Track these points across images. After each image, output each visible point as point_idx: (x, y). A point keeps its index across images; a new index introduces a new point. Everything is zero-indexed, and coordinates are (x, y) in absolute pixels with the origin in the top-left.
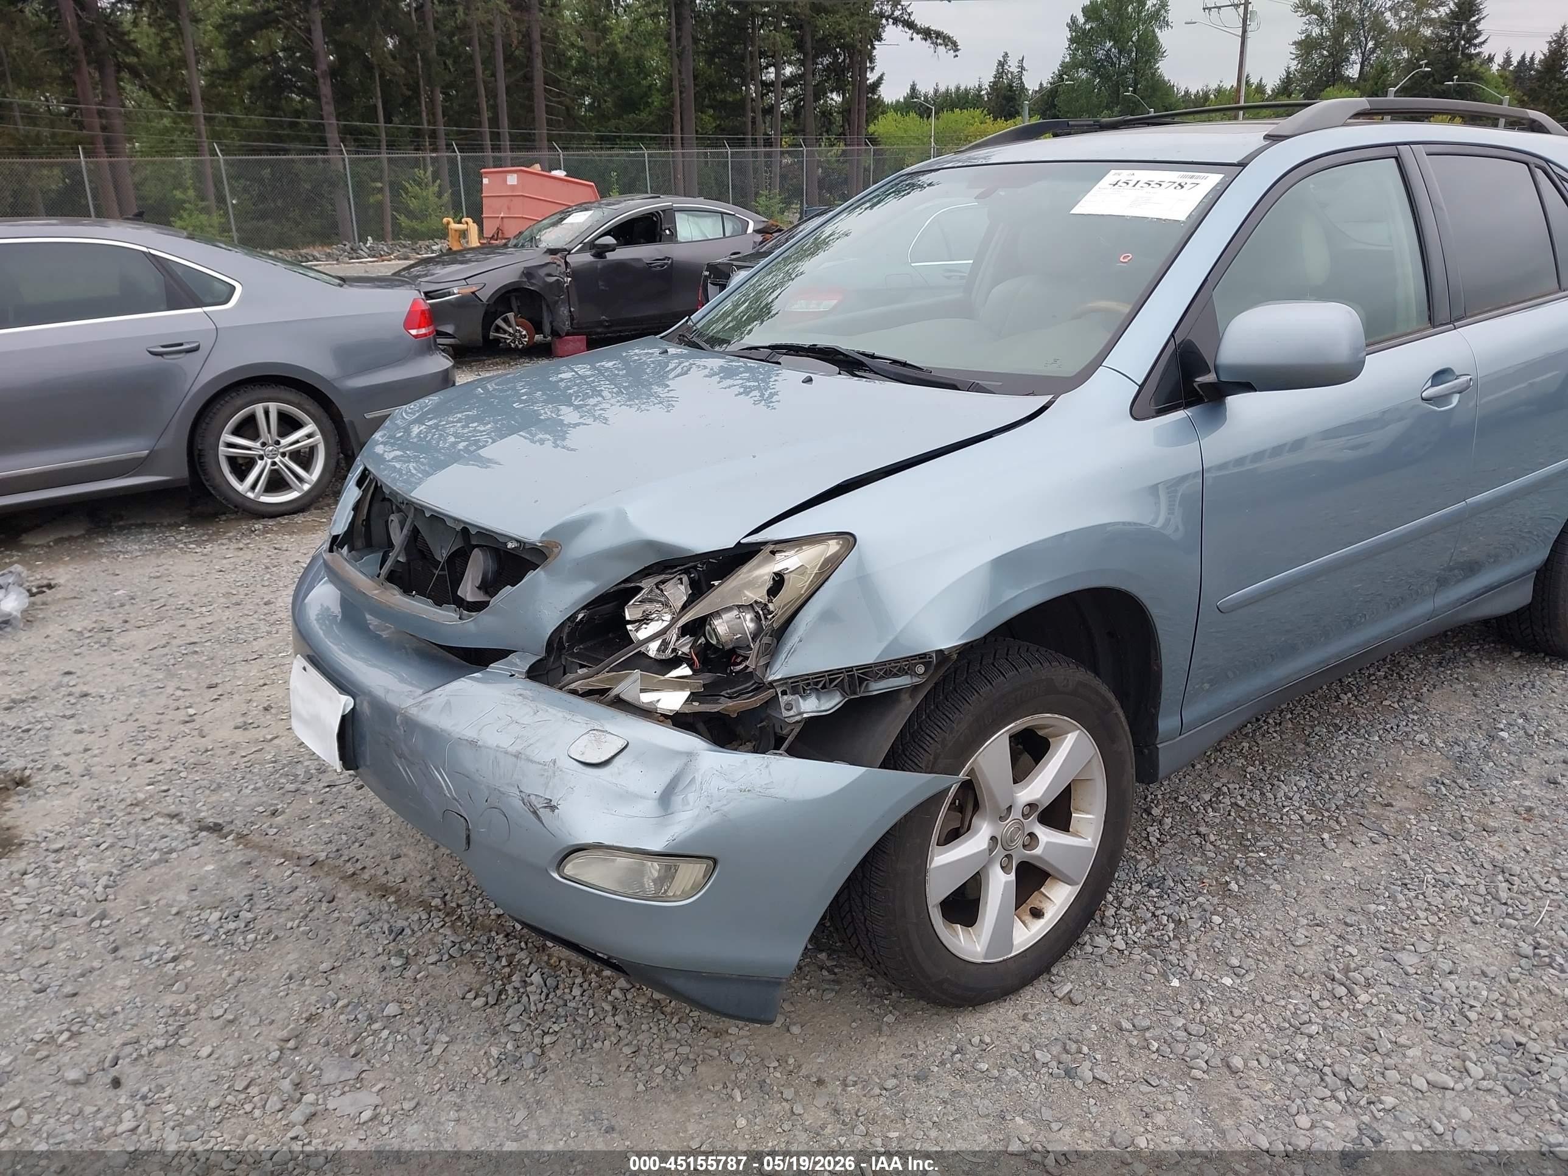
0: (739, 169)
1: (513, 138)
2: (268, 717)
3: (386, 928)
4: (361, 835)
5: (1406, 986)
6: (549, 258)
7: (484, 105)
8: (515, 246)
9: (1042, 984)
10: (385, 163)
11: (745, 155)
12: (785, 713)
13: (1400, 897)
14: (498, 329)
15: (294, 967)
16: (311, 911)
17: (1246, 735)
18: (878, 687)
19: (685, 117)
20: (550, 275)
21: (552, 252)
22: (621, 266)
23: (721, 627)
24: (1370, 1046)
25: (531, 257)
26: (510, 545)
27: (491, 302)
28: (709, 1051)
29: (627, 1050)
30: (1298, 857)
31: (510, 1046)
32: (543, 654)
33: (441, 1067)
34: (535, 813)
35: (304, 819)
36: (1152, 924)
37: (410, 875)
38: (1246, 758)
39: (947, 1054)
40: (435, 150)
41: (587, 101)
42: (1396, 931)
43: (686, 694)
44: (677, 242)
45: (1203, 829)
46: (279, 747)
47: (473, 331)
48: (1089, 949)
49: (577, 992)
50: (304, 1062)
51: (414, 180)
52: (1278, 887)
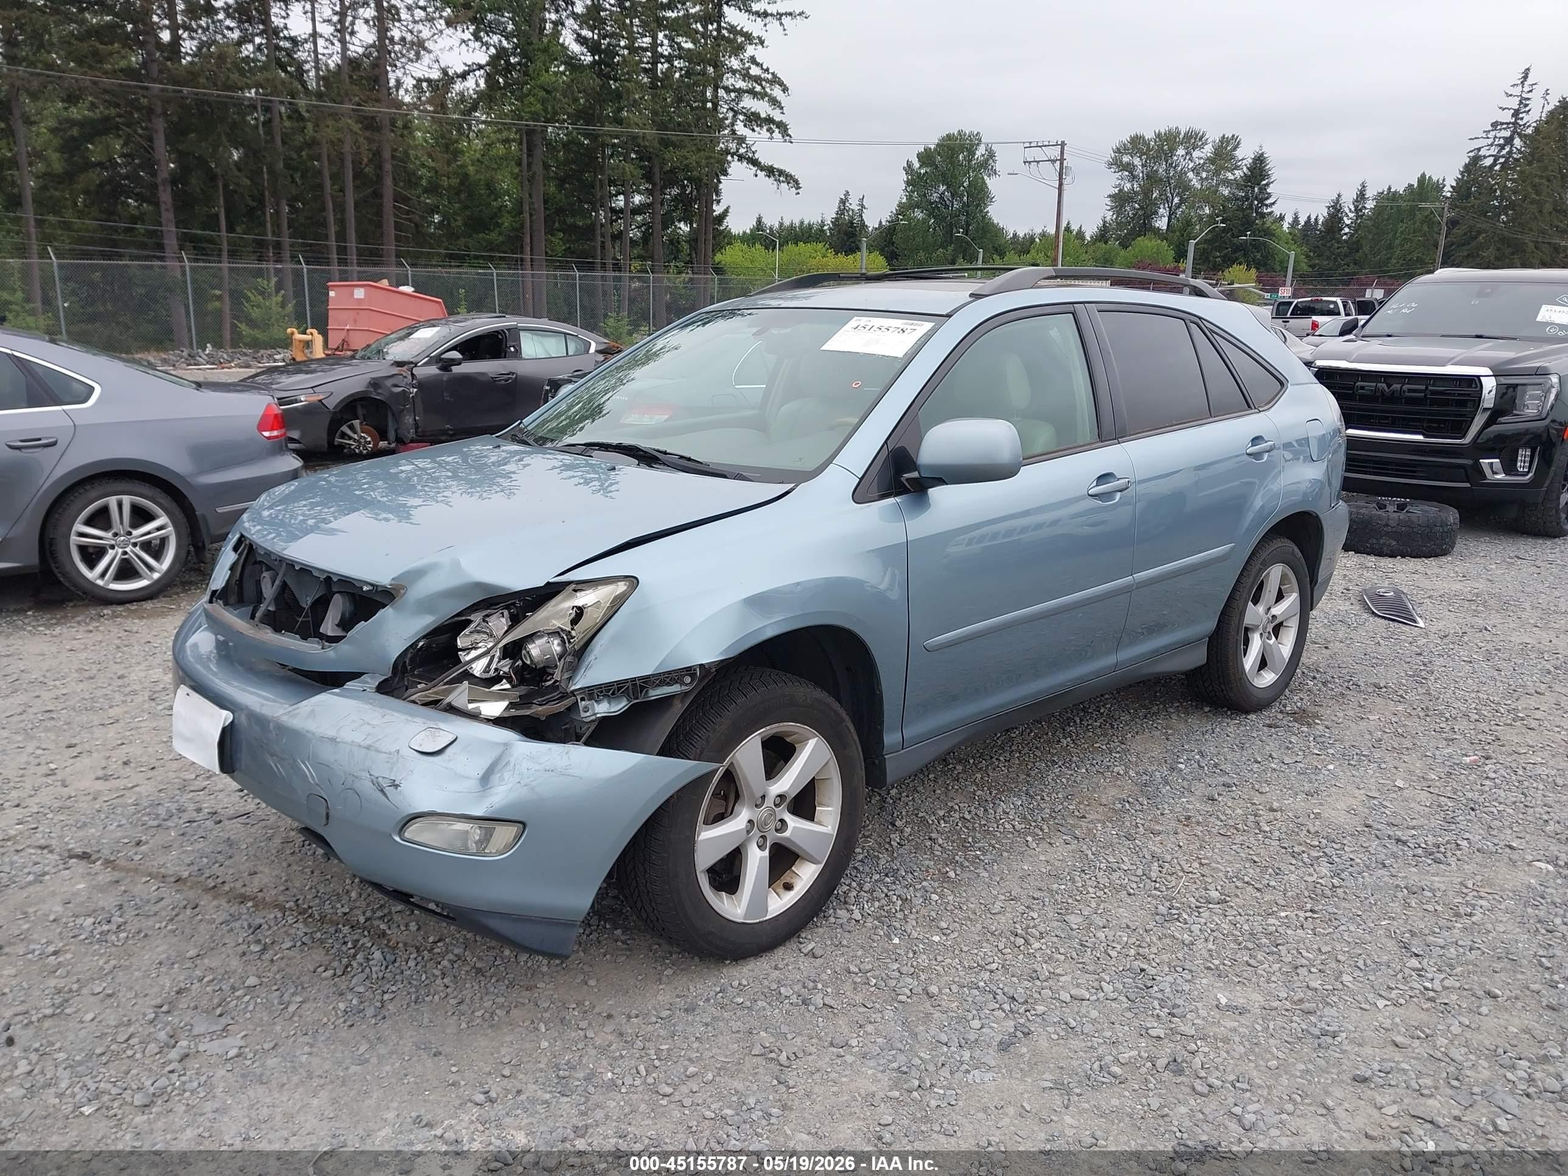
0: (589, 291)
1: (360, 253)
2: (128, 770)
3: (245, 925)
4: (220, 858)
5: (1070, 938)
6: (395, 370)
7: (331, 219)
8: (363, 358)
9: (792, 945)
10: (226, 272)
11: (594, 278)
12: (583, 715)
13: (1077, 878)
14: (344, 435)
15: (164, 956)
16: (176, 915)
17: (981, 769)
18: (656, 693)
19: (534, 238)
20: (396, 386)
21: (399, 364)
22: (467, 380)
23: (535, 650)
24: (1034, 976)
25: (377, 369)
26: (365, 588)
27: (338, 410)
28: (521, 1000)
29: (453, 1002)
30: (1005, 854)
31: (355, 1002)
32: (390, 675)
33: (296, 1019)
34: (382, 791)
35: (167, 848)
36: (884, 902)
37: (266, 887)
38: (977, 786)
39: (713, 993)
40: (277, 261)
41: (437, 218)
42: (1070, 901)
43: (505, 704)
44: (521, 358)
45: (934, 835)
46: (139, 793)
47: (319, 437)
48: (832, 920)
49: (412, 963)
50: (176, 1021)
51: (256, 289)
52: (986, 875)
